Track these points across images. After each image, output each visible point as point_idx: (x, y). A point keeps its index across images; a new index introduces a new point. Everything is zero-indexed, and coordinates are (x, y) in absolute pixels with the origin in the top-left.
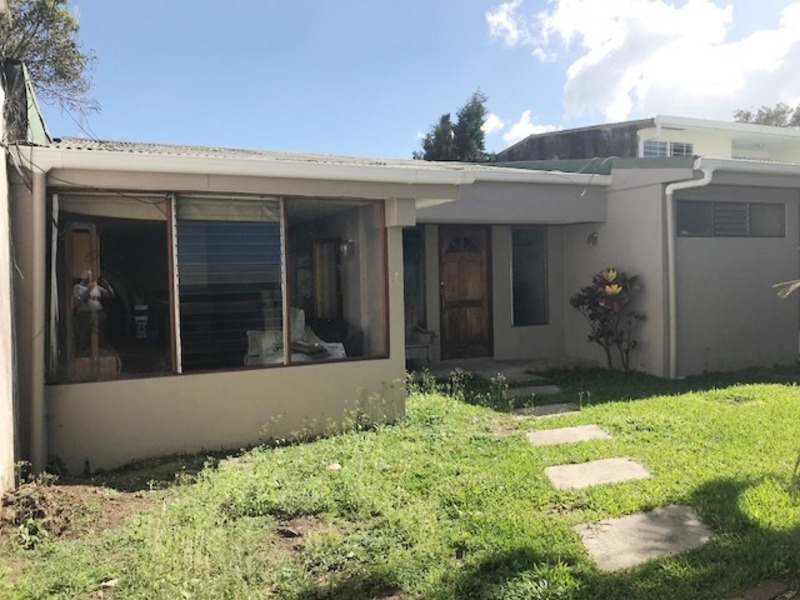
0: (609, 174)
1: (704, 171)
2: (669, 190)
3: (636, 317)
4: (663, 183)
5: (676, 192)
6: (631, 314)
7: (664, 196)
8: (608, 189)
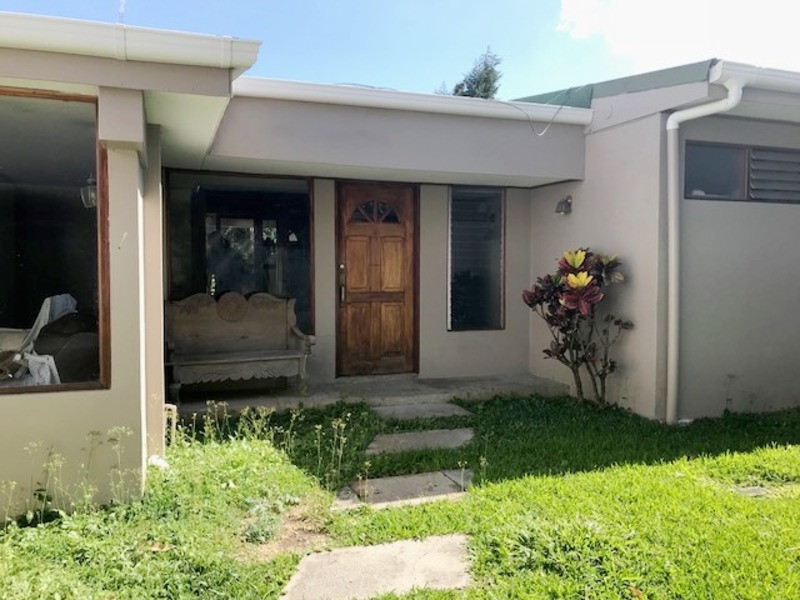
0: (589, 106)
1: (727, 85)
2: (672, 123)
3: (618, 323)
4: (663, 112)
5: (683, 126)
6: (609, 318)
7: (664, 134)
8: (587, 131)
